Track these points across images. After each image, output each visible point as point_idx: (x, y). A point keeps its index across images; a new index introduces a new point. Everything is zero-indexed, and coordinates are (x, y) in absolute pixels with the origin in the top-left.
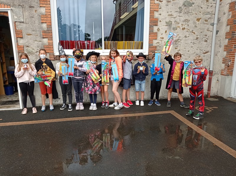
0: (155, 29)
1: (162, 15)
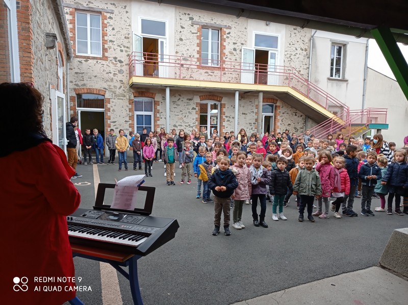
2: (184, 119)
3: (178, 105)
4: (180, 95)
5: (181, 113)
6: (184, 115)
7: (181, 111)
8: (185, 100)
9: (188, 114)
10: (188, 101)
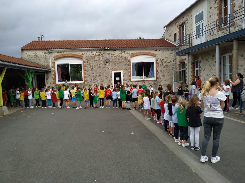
0: (158, 73)
1: (159, 69)
2: (211, 70)
3: (208, 61)
4: (209, 55)
5: (210, 66)
6: (211, 67)
7: (210, 65)
8: (211, 57)
9: (213, 66)
10: (213, 57)
